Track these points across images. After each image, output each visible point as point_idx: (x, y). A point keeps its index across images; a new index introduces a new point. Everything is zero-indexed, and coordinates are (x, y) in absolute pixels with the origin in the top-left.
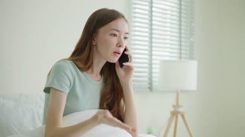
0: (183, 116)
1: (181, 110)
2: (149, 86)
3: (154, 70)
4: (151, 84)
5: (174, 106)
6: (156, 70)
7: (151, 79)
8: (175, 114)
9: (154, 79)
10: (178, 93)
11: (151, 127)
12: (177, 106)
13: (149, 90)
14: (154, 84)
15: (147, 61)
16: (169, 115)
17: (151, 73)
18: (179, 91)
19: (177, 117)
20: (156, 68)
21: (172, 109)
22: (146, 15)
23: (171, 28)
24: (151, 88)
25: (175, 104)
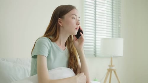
0: (115, 72)
1: (114, 68)
2: (94, 54)
3: (97, 44)
4: (95, 52)
5: (109, 66)
6: (99, 44)
7: (95, 49)
8: (110, 71)
9: (97, 50)
10: (111, 58)
11: (96, 78)
12: (111, 66)
13: (94, 56)
14: (97, 52)
15: (93, 39)
16: (106, 71)
17: (95, 46)
18: (113, 57)
19: (111, 72)
20: (98, 43)
21: (108, 68)
22: (92, 13)
23: (107, 19)
24: (95, 55)
25: (110, 64)
